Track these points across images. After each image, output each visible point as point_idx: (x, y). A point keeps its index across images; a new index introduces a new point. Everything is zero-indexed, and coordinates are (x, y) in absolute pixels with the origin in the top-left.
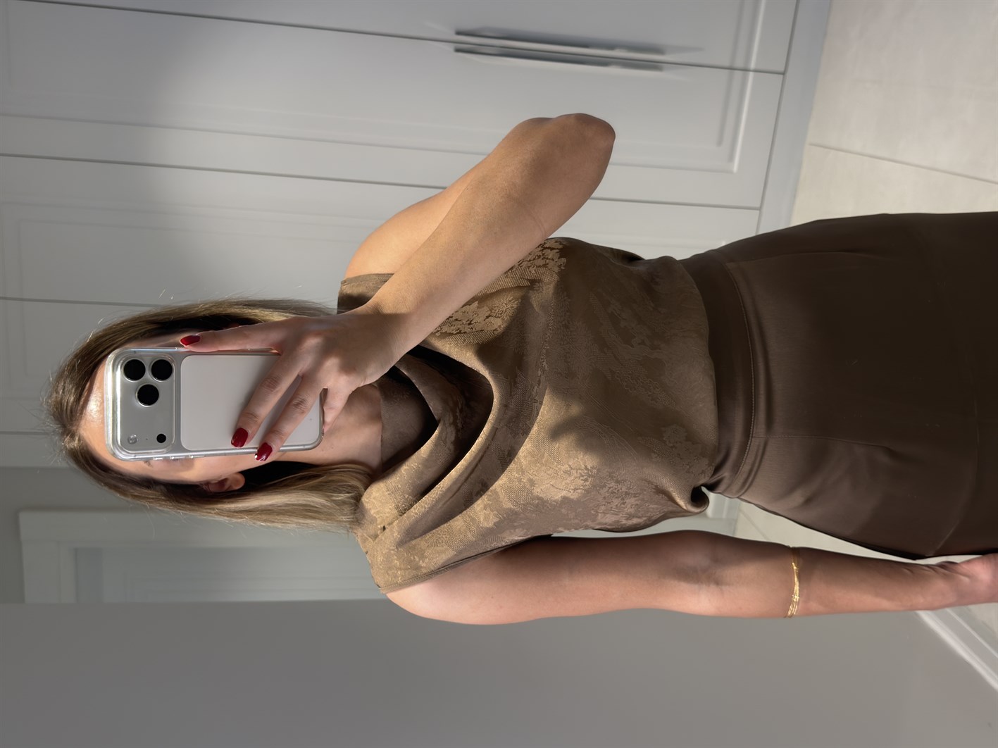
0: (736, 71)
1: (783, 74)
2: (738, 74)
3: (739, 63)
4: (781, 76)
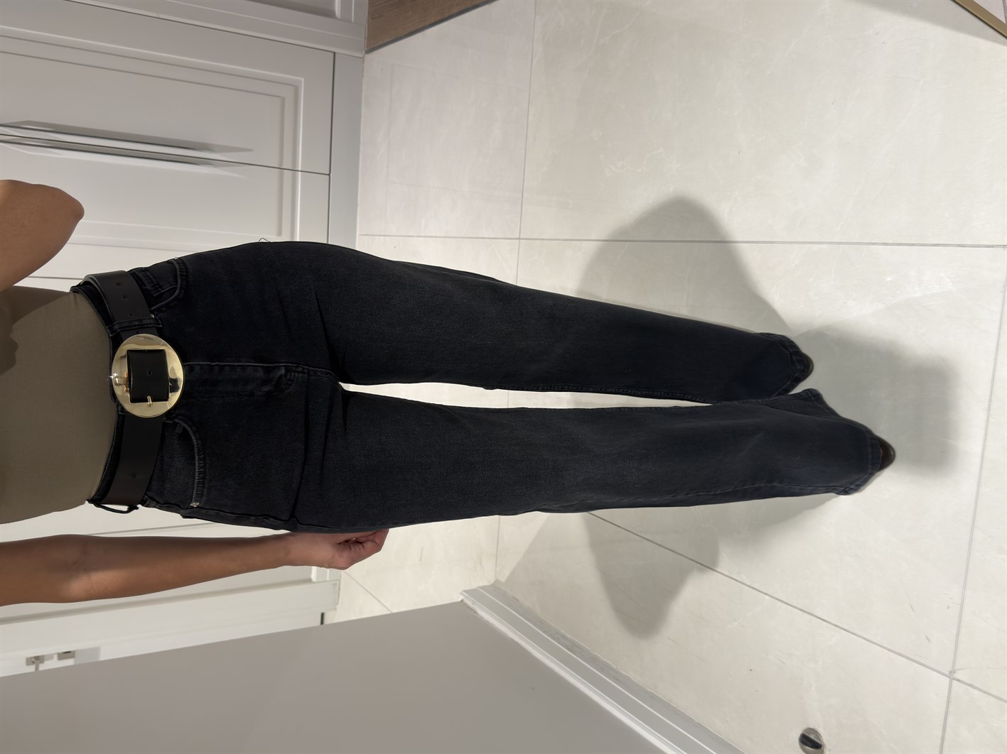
0: (285, 171)
2: (287, 174)
3: (287, 164)
4: (327, 176)
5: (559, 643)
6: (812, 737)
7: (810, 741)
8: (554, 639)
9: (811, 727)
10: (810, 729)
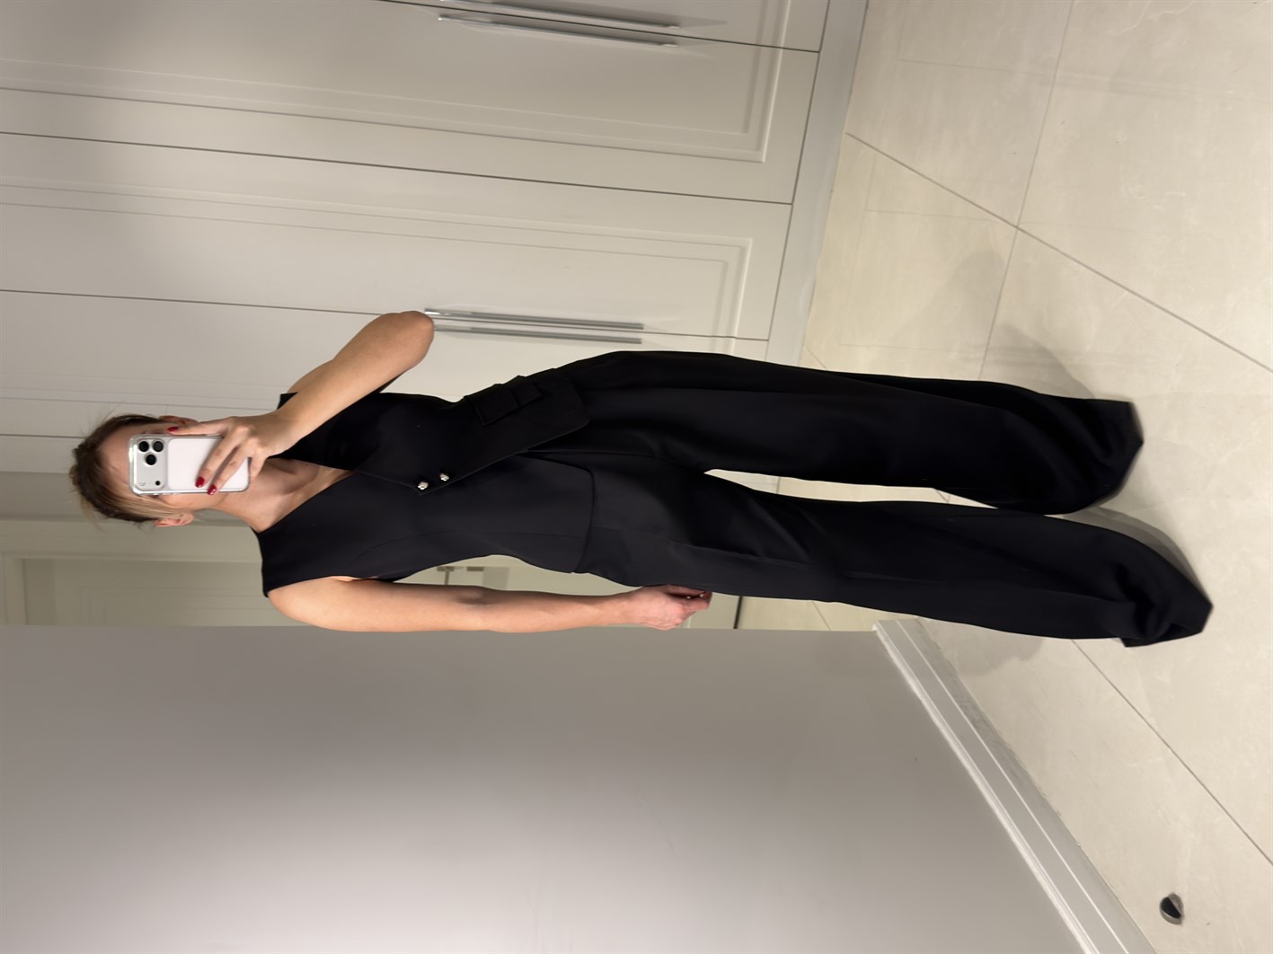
0: (764, 48)
1: (818, 52)
2: (766, 50)
3: (767, 41)
4: (816, 54)
6: (1175, 904)
7: (1171, 908)
9: (1177, 892)
10: (1176, 896)
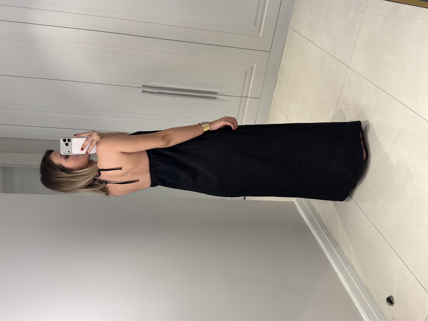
5: (324, 231)
6: (391, 299)
7: (390, 301)
8: (322, 229)
9: (392, 295)
10: (392, 296)
